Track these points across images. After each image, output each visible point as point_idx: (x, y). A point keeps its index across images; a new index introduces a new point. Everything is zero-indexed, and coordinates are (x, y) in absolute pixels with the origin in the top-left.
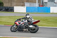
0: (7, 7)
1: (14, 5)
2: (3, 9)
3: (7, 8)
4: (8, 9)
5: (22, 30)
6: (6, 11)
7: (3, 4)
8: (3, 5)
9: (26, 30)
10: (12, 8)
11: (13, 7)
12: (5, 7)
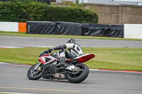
0: (108, 26)
1: (123, 21)
2: (96, 30)
3: (107, 28)
4: (109, 29)
5: (52, 76)
6: (104, 35)
7: (98, 18)
8: (97, 21)
9: (60, 76)
10: (119, 29)
11: (123, 26)
12: (101, 26)
